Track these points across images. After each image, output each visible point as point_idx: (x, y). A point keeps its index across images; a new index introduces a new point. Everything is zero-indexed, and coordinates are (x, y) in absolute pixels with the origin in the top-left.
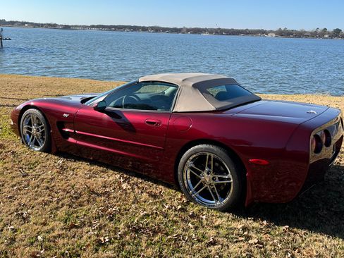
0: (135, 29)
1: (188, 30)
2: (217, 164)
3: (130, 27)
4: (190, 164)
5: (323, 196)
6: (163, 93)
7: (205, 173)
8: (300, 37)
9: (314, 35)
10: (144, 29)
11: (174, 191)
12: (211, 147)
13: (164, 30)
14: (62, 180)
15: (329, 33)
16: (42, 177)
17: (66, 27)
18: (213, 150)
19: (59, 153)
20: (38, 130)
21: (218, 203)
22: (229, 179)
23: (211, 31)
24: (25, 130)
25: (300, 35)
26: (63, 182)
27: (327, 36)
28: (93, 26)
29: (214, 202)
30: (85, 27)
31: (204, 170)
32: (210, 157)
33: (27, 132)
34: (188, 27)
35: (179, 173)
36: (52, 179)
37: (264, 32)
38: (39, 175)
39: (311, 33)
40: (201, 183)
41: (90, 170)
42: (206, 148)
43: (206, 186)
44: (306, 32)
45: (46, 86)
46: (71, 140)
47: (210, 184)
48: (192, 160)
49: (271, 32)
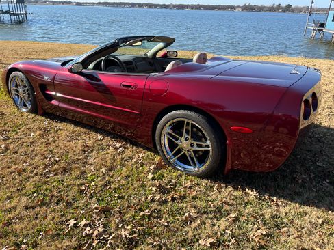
2: (195, 130)
4: (167, 129)
5: (299, 157)
6: (146, 54)
7: (183, 139)
8: (260, 11)
9: (271, 9)
10: (140, 5)
11: (153, 154)
12: (189, 113)
13: (156, 6)
14: (42, 143)
15: (282, 8)
16: (23, 140)
17: (79, 4)
18: (191, 116)
19: (46, 115)
20: (24, 92)
21: (196, 169)
22: (208, 146)
24: (13, 93)
25: (260, 9)
26: (43, 146)
27: (281, 10)
28: (99, 3)
29: (192, 167)
30: (93, 4)
31: (181, 136)
32: (188, 123)
33: (16, 94)
34: (174, 4)
35: (157, 138)
36: (32, 143)
37: (232, 7)
38: (21, 138)
39: (269, 8)
40: (179, 149)
41: (73, 132)
42: (183, 114)
43: (184, 152)
44: (264, 7)
45: (53, 51)
46: (54, 102)
47: (188, 151)
48: (170, 126)
49: (238, 7)
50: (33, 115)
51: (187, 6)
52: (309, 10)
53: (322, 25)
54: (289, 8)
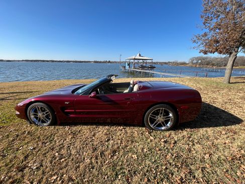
0: (43, 61)
1: (65, 61)
3: (41, 61)
7: (159, 117)
9: (104, 62)
12: (163, 105)
13: (56, 61)
15: (107, 62)
20: (43, 114)
23: (73, 62)
24: (32, 116)
25: (100, 62)
28: (23, 61)
30: (19, 61)
32: (162, 109)
33: (35, 117)
34: (65, 60)
46: (71, 115)
47: (162, 121)
50: (53, 127)
51: (71, 61)
52: (120, 63)
53: (125, 67)
54: (109, 62)
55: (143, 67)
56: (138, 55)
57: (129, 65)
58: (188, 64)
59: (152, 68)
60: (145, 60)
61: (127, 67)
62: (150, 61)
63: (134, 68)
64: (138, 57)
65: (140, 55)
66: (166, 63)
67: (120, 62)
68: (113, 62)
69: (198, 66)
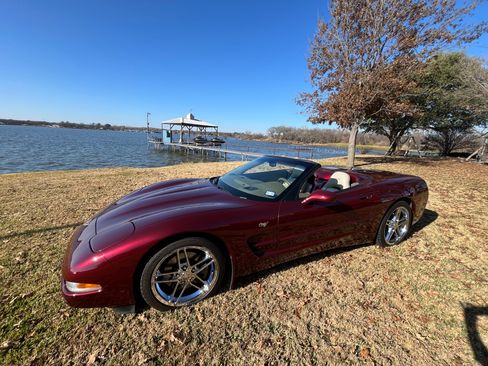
54: (108, 127)
55: (202, 141)
56: (189, 116)
57: (169, 135)
58: (266, 137)
59: (219, 143)
60: (204, 126)
61: (166, 140)
62: (213, 130)
63: (183, 142)
64: (188, 120)
65: (192, 117)
66: (230, 135)
67: (148, 129)
68: (119, 128)
69: (280, 141)
